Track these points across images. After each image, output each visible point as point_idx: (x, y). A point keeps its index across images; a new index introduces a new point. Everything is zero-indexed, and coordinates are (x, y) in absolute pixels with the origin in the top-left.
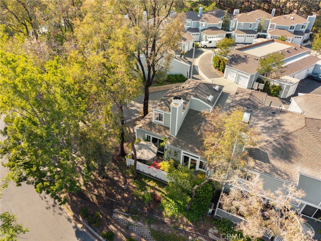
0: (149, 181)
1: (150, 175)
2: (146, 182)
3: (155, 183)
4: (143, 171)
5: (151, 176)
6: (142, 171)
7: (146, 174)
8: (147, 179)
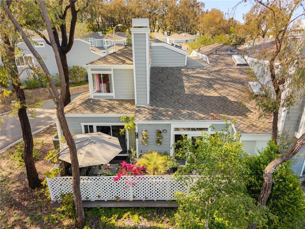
0: (119, 218)
1: (117, 200)
2: (114, 221)
3: (136, 216)
4: (99, 196)
5: (121, 201)
6: (97, 199)
7: (109, 201)
8: (114, 214)
